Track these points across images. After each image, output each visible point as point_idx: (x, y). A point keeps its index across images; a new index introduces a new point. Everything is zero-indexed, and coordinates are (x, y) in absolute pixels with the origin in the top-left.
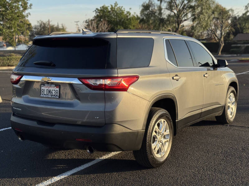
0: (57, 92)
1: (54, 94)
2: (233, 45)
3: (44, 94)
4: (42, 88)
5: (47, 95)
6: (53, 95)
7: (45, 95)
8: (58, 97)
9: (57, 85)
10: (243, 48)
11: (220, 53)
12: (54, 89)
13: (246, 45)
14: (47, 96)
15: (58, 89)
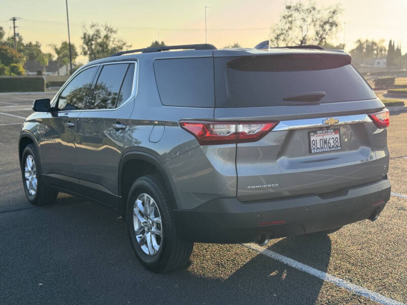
0: (337, 140)
1: (332, 144)
4: (312, 138)
6: (331, 146)
7: (319, 148)
8: (340, 148)
9: (336, 129)
12: (331, 136)
14: (322, 150)
15: (338, 136)
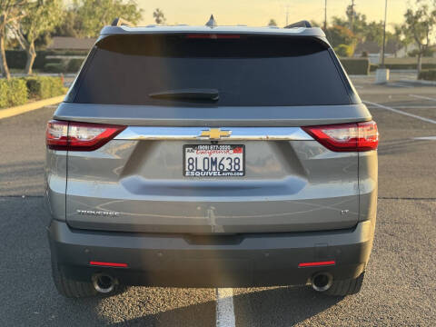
0: (237, 161)
2: (48, 57)
3: (197, 170)
4: (188, 155)
5: (206, 171)
6: (225, 170)
7: (200, 171)
8: (242, 174)
9: (237, 146)
10: (66, 63)
11: (30, 70)
12: (227, 155)
13: (70, 58)
15: (240, 156)
